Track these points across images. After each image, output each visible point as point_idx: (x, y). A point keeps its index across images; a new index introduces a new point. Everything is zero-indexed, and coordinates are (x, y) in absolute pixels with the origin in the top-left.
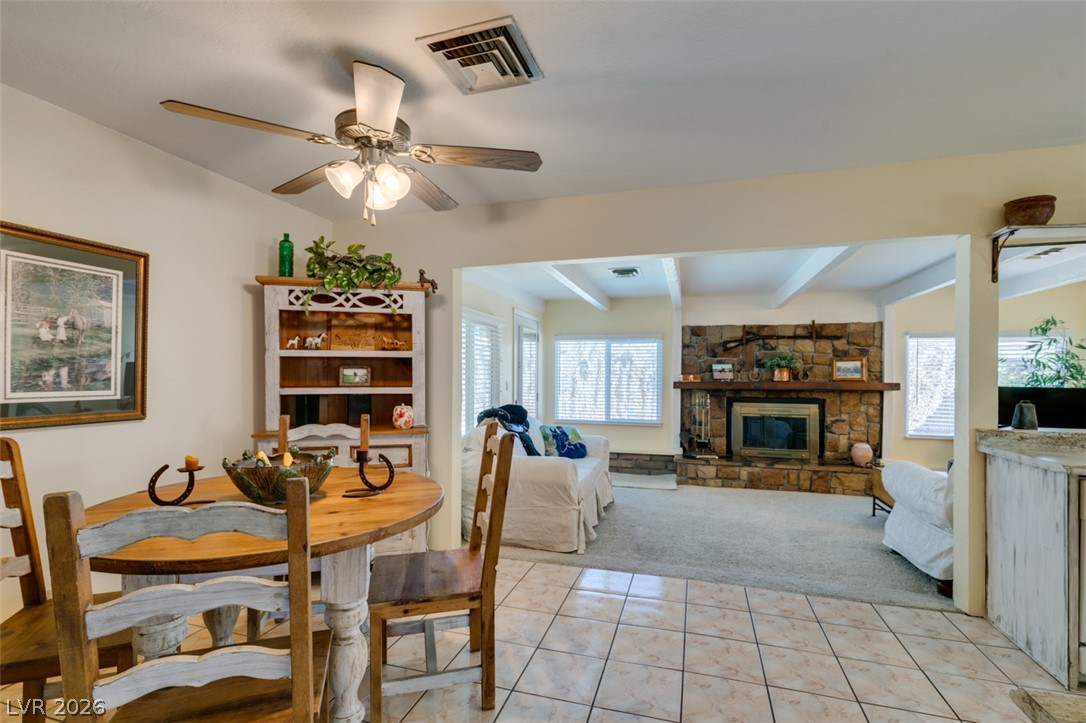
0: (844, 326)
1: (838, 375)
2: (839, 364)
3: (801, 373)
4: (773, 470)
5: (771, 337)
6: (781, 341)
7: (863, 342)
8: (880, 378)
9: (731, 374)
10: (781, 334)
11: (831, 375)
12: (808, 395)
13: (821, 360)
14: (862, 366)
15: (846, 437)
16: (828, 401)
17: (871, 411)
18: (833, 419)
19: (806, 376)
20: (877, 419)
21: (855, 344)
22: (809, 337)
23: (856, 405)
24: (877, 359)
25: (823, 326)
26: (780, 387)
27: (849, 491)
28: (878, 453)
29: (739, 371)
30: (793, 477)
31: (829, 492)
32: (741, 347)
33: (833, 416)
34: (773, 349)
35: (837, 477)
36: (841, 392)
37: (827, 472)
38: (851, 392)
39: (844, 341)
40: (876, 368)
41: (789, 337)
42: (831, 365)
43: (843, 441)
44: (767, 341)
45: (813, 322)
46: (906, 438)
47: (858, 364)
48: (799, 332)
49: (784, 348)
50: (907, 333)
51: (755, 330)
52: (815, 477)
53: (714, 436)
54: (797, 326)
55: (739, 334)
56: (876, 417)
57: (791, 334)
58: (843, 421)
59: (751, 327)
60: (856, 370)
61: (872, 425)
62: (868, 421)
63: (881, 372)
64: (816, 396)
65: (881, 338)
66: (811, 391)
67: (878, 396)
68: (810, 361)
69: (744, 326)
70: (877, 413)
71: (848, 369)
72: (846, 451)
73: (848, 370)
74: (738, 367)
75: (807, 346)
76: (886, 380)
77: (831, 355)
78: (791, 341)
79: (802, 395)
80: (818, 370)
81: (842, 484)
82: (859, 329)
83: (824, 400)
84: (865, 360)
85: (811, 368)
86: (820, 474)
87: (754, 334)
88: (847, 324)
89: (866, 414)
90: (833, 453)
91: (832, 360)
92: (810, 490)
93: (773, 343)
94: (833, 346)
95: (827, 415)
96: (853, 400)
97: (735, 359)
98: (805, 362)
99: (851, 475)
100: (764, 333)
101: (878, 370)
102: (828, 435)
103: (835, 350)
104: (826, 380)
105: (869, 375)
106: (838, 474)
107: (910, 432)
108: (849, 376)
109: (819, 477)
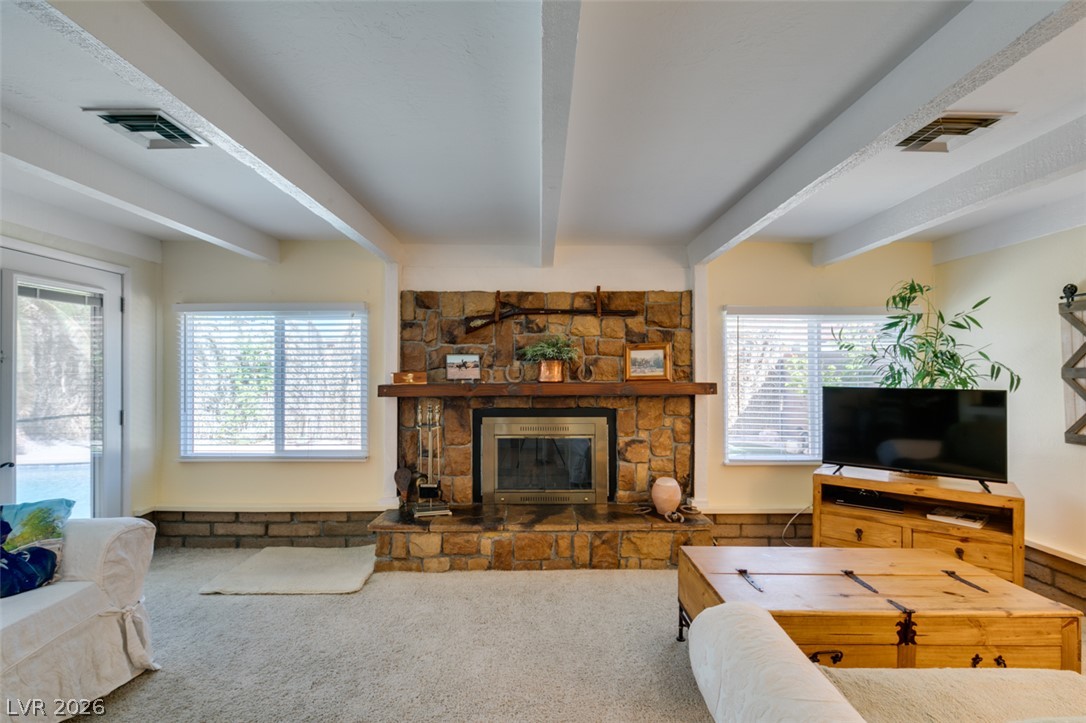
0: (641, 295)
1: (633, 372)
2: (636, 355)
3: (583, 367)
4: (532, 536)
5: (536, 311)
6: (552, 318)
7: (667, 322)
8: (690, 376)
9: (477, 370)
10: (552, 306)
11: (623, 371)
12: (592, 403)
13: (611, 349)
14: (665, 357)
15: (646, 466)
16: (621, 412)
17: (680, 426)
18: (627, 439)
19: (589, 372)
20: (687, 438)
21: (655, 323)
22: (592, 312)
23: (658, 418)
24: (686, 347)
25: (611, 295)
26: (547, 391)
27: (648, 561)
28: (688, 490)
29: (490, 366)
30: (564, 544)
31: (618, 566)
32: (493, 328)
33: (627, 434)
34: (541, 330)
35: (629, 539)
36: (638, 398)
37: (615, 534)
38: (652, 397)
39: (640, 319)
40: (684, 360)
41: (564, 312)
42: (623, 356)
43: (642, 473)
44: (532, 317)
45: (598, 288)
46: (724, 465)
47: (660, 353)
48: (579, 304)
49: (557, 328)
50: (723, 308)
51: (513, 300)
52: (598, 542)
53: (453, 474)
54: (575, 295)
55: (490, 306)
56: (685, 434)
57: (566, 306)
58: (641, 442)
59: (508, 295)
60: (657, 364)
61: (680, 446)
62: (675, 440)
63: (691, 366)
64: (603, 404)
65: (691, 315)
66: (597, 397)
67: (687, 402)
68: (594, 348)
69: (498, 292)
70: (687, 429)
71: (647, 362)
72: (646, 487)
73: (644, 363)
74: (488, 360)
75: (589, 326)
76: (698, 379)
77: (624, 341)
78: (566, 318)
79: (584, 404)
80: (607, 363)
81: (638, 550)
82: (662, 300)
83: (615, 410)
84: (669, 348)
85: (596, 361)
86: (604, 537)
87: (512, 306)
88: (644, 293)
89: (673, 430)
90: (628, 492)
91: (624, 348)
92: (591, 566)
93: (540, 320)
94: (626, 326)
95: (619, 434)
96: (653, 409)
97: (485, 347)
98: (587, 351)
99: (650, 535)
100: (527, 305)
101: (688, 363)
102: (621, 464)
103: (629, 332)
104: (617, 380)
105: (676, 371)
106: (631, 535)
107: (732, 456)
108: (648, 373)
109: (603, 542)
